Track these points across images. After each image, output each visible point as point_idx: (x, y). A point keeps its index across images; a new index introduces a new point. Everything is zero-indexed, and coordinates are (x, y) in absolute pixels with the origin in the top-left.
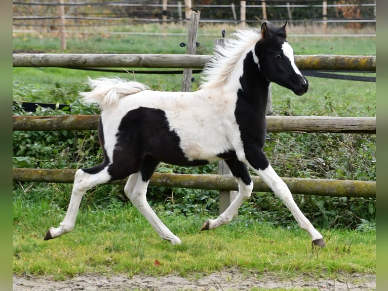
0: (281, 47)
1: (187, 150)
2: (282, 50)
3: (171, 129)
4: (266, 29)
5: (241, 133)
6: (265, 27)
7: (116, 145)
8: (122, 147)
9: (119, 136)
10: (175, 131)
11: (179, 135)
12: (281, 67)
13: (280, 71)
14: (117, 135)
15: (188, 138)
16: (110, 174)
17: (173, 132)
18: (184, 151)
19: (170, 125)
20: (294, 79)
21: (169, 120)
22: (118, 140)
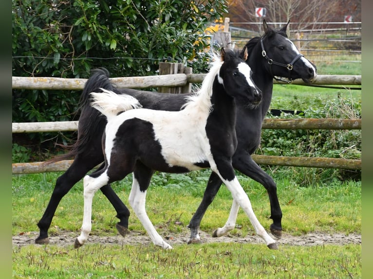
1: (167, 157)
2: (238, 68)
3: (156, 139)
5: (211, 146)
6: (223, 52)
7: (113, 149)
8: (117, 150)
9: (116, 141)
10: (159, 140)
11: (161, 144)
14: (114, 140)
15: (168, 147)
16: (108, 175)
17: (157, 141)
18: (165, 158)
19: (156, 136)
20: (249, 91)
21: (155, 131)
22: (114, 144)
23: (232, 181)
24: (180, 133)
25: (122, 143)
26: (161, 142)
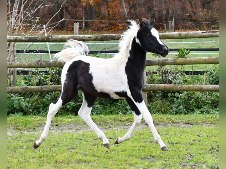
0: (150, 31)
1: (96, 85)
2: (151, 33)
3: (90, 73)
4: (142, 22)
6: (141, 21)
7: (65, 80)
8: (67, 81)
9: (67, 75)
10: (92, 74)
11: (93, 76)
12: (152, 42)
13: (151, 44)
14: (66, 75)
15: (97, 78)
16: (62, 99)
17: (91, 74)
18: (95, 85)
19: (90, 70)
20: (160, 48)
21: (90, 68)
22: (66, 78)
23: (141, 103)
24: (108, 70)
25: (71, 76)
26: (93, 75)
